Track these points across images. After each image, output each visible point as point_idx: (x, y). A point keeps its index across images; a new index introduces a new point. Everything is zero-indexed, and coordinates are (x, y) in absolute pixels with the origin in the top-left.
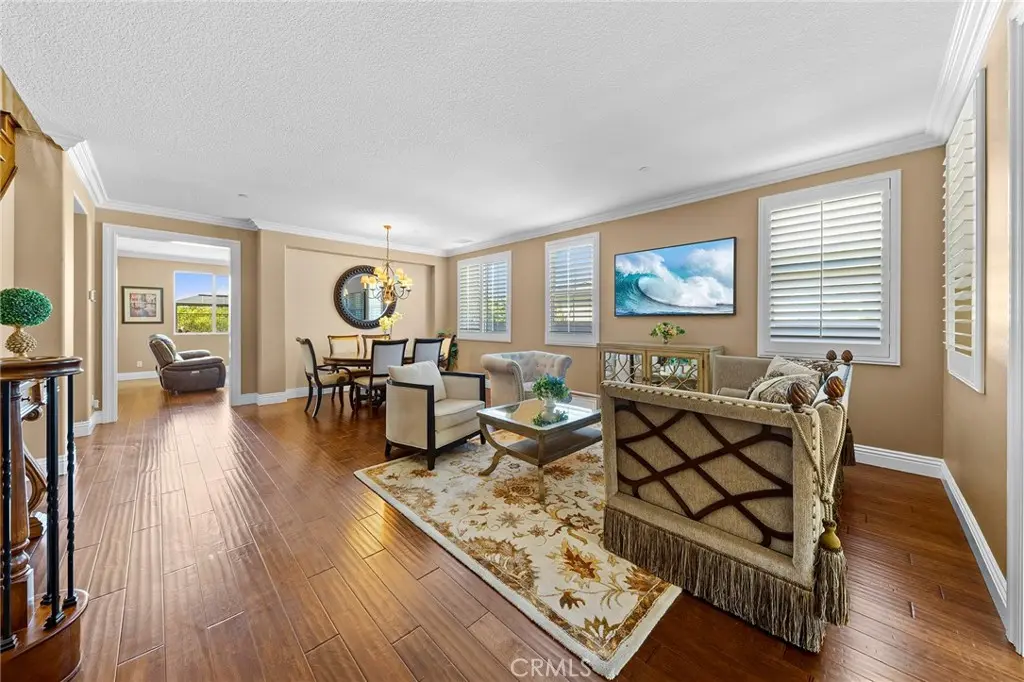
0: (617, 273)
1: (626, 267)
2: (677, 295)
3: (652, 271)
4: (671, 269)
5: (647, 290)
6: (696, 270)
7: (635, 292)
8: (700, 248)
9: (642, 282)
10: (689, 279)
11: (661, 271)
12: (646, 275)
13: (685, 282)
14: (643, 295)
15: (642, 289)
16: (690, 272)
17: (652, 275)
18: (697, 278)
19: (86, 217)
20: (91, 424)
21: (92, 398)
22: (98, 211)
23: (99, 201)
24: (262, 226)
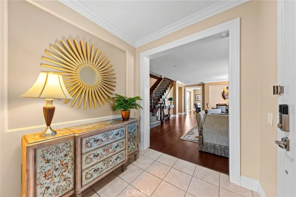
19: (182, 87)
20: (183, 114)
21: (183, 110)
22: (185, 86)
23: (184, 84)
24: (205, 83)
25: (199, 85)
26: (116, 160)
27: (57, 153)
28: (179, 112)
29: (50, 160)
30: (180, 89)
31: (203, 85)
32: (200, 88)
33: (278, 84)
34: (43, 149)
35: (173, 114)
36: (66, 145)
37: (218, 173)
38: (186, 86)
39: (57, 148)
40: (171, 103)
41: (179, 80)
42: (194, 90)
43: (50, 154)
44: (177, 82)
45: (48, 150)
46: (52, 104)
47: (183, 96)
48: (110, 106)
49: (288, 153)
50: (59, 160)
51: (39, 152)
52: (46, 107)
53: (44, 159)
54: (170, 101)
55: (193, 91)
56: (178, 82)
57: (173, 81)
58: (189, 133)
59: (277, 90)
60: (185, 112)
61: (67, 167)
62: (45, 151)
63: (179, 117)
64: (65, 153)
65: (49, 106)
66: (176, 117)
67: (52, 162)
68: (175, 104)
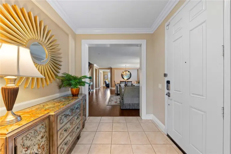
20: (98, 88)
21: (98, 86)
23: (99, 67)
24: (112, 67)
25: (108, 69)
26: (77, 130)
27: (35, 137)
28: (95, 88)
29: (29, 147)
30: (96, 70)
31: (111, 69)
32: (109, 71)
33: (165, 73)
34: (23, 136)
35: (92, 89)
36: (42, 126)
37: (136, 117)
38: (99, 69)
39: (36, 131)
40: (90, 81)
41: (96, 64)
42: (103, 72)
43: (29, 140)
45: (28, 136)
46: (14, 83)
47: (98, 75)
48: (56, 84)
49: (169, 98)
50: (37, 144)
51: (19, 141)
52: (5, 87)
53: (24, 147)
56: (95, 65)
57: (91, 64)
58: (109, 100)
59: (165, 75)
61: (44, 149)
62: (24, 139)
63: (96, 91)
64: (41, 135)
65: (11, 86)
66: (93, 92)
67: (31, 148)
68: (93, 81)
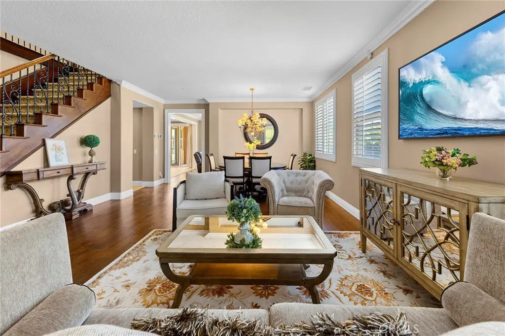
0: (402, 84)
1: (411, 76)
2: (462, 105)
3: (434, 76)
4: (452, 70)
5: (432, 100)
6: (480, 66)
7: (421, 104)
8: (485, 31)
9: (427, 90)
10: (475, 81)
11: (443, 74)
12: (428, 82)
13: (470, 86)
14: (429, 108)
15: (427, 99)
16: (474, 70)
17: (434, 81)
18: (485, 78)
19: (152, 108)
20: (157, 183)
21: (158, 173)
22: (164, 105)
23: (162, 102)
24: (209, 101)
25: (198, 106)
28: (133, 181)
30: (140, 110)
31: (205, 106)
32: (198, 115)
35: (112, 191)
38: (166, 107)
44: (122, 85)
47: (156, 134)
54: (89, 149)
55: (196, 124)
57: (110, 81)
60: (164, 177)
66: (119, 201)
